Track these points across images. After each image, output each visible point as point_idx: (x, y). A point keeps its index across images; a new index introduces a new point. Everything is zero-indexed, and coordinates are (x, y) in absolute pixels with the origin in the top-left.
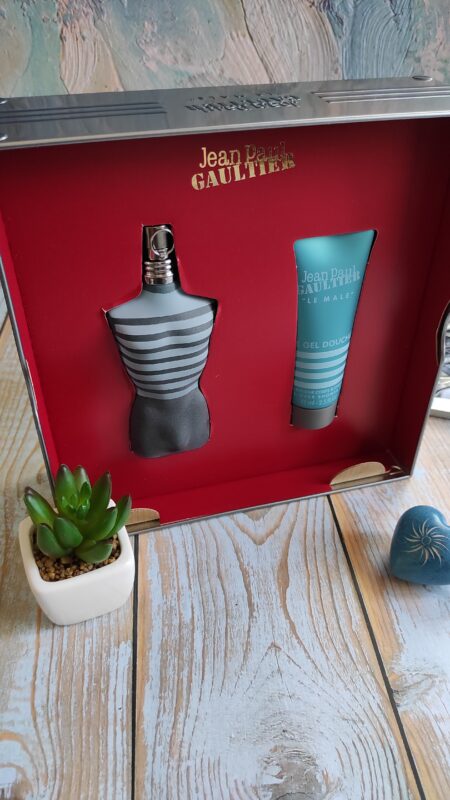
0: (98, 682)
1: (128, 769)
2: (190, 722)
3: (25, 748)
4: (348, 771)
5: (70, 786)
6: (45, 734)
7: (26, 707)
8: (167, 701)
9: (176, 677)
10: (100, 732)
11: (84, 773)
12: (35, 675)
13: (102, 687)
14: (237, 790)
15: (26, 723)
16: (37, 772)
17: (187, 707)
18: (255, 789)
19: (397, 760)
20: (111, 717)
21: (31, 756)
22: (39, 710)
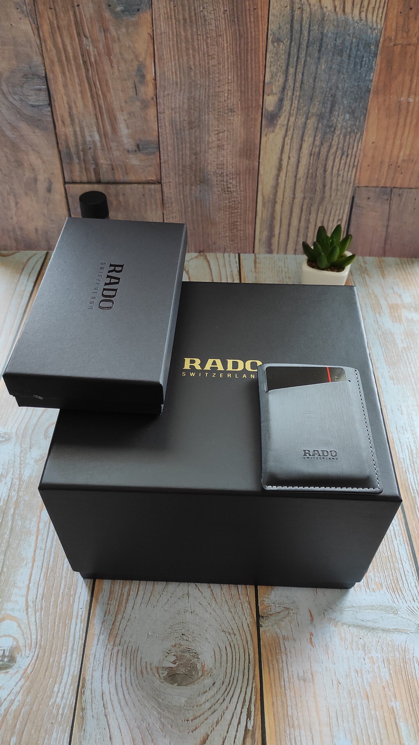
0: (69, 589)
1: (81, 647)
2: (124, 622)
3: (19, 626)
4: (218, 665)
5: (45, 653)
6: (32, 619)
7: (22, 601)
8: (112, 607)
9: (120, 591)
10: (67, 622)
11: (54, 646)
12: (30, 580)
13: (72, 593)
14: (146, 668)
15: (22, 611)
16: (25, 642)
17: (124, 612)
18: (157, 668)
19: (251, 660)
20: (75, 613)
21: (23, 631)
22: (30, 603)
